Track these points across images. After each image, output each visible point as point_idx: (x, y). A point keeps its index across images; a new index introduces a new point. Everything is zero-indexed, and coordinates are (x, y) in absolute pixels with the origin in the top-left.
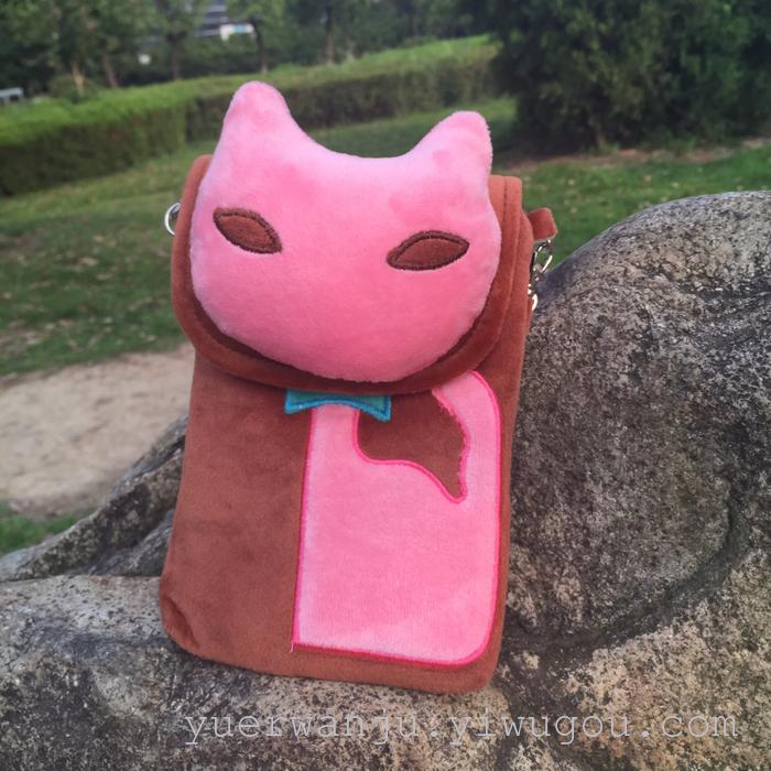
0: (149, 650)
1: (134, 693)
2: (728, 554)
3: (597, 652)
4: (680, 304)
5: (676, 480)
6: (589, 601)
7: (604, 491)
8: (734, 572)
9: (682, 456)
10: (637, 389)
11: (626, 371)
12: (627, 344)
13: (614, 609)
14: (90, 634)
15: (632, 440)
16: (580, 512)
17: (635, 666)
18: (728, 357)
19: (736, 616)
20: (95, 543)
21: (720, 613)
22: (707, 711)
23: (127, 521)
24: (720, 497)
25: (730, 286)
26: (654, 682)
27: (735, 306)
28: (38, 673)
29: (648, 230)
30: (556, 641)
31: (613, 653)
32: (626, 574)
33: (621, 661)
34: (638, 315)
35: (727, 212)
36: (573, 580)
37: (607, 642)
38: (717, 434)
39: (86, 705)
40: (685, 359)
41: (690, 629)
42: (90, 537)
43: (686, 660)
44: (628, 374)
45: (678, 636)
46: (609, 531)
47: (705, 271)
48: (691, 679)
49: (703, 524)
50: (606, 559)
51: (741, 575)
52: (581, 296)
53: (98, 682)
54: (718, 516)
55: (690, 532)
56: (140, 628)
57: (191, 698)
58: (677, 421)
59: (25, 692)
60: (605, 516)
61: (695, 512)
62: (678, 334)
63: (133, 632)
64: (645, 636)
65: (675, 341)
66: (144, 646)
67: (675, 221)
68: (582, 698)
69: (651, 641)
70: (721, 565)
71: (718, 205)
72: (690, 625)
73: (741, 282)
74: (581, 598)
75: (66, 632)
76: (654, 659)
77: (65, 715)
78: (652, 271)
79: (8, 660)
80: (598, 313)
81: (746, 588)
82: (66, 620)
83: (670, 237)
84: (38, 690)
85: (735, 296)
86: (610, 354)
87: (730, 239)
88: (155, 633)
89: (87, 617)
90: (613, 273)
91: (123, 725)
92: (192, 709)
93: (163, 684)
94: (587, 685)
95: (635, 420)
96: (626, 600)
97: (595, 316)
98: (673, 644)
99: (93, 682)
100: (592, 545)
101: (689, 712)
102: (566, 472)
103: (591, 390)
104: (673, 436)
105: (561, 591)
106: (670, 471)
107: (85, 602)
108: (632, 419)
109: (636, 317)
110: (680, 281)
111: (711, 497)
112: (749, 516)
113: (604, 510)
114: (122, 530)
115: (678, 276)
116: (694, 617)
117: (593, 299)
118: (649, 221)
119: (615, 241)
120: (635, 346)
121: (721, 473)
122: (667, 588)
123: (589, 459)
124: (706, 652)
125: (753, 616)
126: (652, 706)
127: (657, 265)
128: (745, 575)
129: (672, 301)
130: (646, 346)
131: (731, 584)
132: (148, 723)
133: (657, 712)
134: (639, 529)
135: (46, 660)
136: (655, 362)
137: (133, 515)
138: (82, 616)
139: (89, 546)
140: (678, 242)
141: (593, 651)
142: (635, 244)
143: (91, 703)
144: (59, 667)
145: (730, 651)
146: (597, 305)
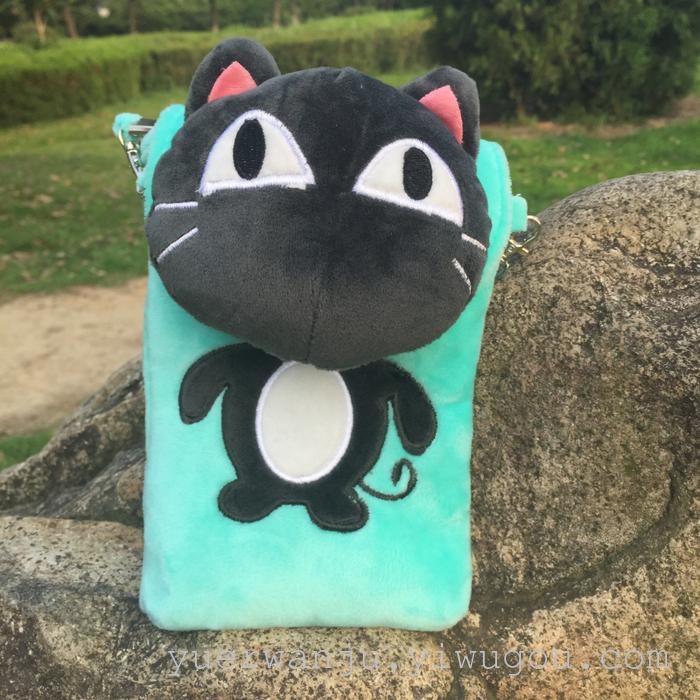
0: (96, 597)
1: (80, 642)
2: (668, 522)
3: (537, 612)
4: (634, 278)
5: (622, 450)
6: (531, 563)
7: (551, 457)
8: (673, 540)
9: (629, 427)
10: (589, 359)
11: (579, 341)
12: (581, 315)
13: (555, 571)
14: (37, 579)
15: (581, 409)
16: (526, 476)
17: (573, 627)
18: (680, 333)
19: (672, 583)
20: (44, 481)
21: (658, 580)
22: (640, 673)
23: (76, 461)
24: (664, 468)
25: (682, 263)
26: (591, 645)
27: (686, 282)
29: (605, 203)
30: (498, 600)
31: (552, 614)
32: (568, 538)
33: (560, 622)
34: (593, 286)
35: (682, 190)
36: (516, 541)
37: (547, 604)
38: (664, 407)
39: (30, 652)
40: (638, 332)
41: (627, 594)
42: (39, 474)
43: (623, 624)
44: (581, 344)
45: (616, 600)
46: (554, 496)
47: (659, 247)
48: (626, 642)
49: (645, 493)
50: (549, 522)
51: (680, 544)
52: (537, 266)
53: (43, 629)
54: (660, 486)
55: (632, 500)
56: (88, 574)
57: (137, 647)
58: (627, 393)
60: (551, 481)
61: (638, 481)
62: (631, 307)
63: (80, 578)
64: (584, 599)
65: (628, 314)
66: (91, 594)
67: (632, 196)
69: (590, 604)
70: (661, 534)
71: (673, 183)
72: (628, 591)
73: (693, 259)
74: (523, 560)
75: (12, 577)
76: (592, 622)
77: (10, 661)
78: (607, 244)
80: (554, 283)
81: (685, 557)
82: (13, 564)
83: (626, 211)
85: (687, 273)
86: (565, 324)
87: (684, 217)
88: (102, 580)
89: (34, 561)
90: (569, 244)
91: (68, 674)
92: (138, 659)
93: (110, 633)
94: (526, 644)
95: (586, 389)
96: (566, 563)
97: (551, 286)
98: (611, 607)
99: (39, 630)
100: (536, 508)
101: (623, 673)
102: (515, 437)
103: (545, 359)
104: (622, 407)
105: (504, 553)
106: (616, 441)
107: (32, 545)
108: (582, 389)
109: (590, 289)
110: (634, 255)
111: (654, 467)
112: (690, 488)
113: (550, 475)
114: (71, 469)
115: (632, 250)
116: (632, 583)
117: (549, 269)
118: (606, 195)
119: (572, 212)
120: (589, 318)
121: (666, 444)
122: (607, 553)
123: (538, 426)
124: (643, 617)
125: (689, 583)
127: (612, 239)
128: (684, 545)
129: (626, 274)
130: (600, 317)
131: (669, 552)
132: (93, 672)
133: (592, 673)
134: (583, 495)
136: (608, 334)
137: (82, 455)
138: (29, 559)
139: (38, 484)
140: (634, 217)
141: (533, 611)
142: (592, 217)
143: (36, 651)
144: (5, 613)
145: (666, 617)
146: (554, 276)
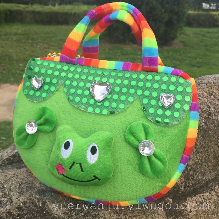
3: (188, 198)
4: (217, 104)
5: (213, 153)
6: (186, 184)
7: (194, 154)
9: (216, 146)
10: (206, 127)
12: (204, 114)
13: (192, 186)
14: (42, 189)
15: (203, 141)
22: (215, 215)
28: (28, 202)
29: (209, 83)
30: (176, 195)
31: (192, 199)
32: (196, 177)
33: (195, 201)
34: (207, 106)
36: (182, 178)
37: (191, 196)
39: (45, 212)
43: (212, 201)
44: (204, 122)
45: (210, 195)
46: (193, 165)
48: (212, 207)
50: (192, 172)
53: (49, 205)
55: (215, 167)
57: (77, 210)
58: (216, 137)
59: (24, 208)
60: (193, 161)
61: (217, 162)
62: (217, 113)
64: (201, 194)
65: (217, 115)
67: (216, 81)
68: (184, 211)
69: (203, 196)
72: (213, 192)
74: (184, 183)
75: (34, 188)
76: (203, 201)
77: (38, 215)
78: (210, 94)
79: (17, 197)
82: (32, 184)
83: (215, 85)
84: (28, 207)
90: (200, 94)
92: (78, 214)
95: (204, 135)
96: (195, 184)
98: (209, 197)
99: (47, 205)
100: (188, 168)
101: (211, 215)
104: (214, 141)
105: (178, 181)
106: (212, 150)
108: (203, 135)
109: (206, 107)
110: (217, 98)
113: (193, 159)
115: (216, 96)
116: (214, 190)
118: (209, 80)
120: (206, 115)
122: (207, 181)
124: (217, 199)
126: (202, 213)
127: (211, 93)
129: (215, 103)
130: (209, 115)
132: (65, 218)
133: (203, 215)
134: (201, 165)
135: (30, 197)
136: (212, 120)
140: (217, 87)
141: (187, 198)
142: (205, 86)
144: (35, 200)
